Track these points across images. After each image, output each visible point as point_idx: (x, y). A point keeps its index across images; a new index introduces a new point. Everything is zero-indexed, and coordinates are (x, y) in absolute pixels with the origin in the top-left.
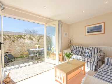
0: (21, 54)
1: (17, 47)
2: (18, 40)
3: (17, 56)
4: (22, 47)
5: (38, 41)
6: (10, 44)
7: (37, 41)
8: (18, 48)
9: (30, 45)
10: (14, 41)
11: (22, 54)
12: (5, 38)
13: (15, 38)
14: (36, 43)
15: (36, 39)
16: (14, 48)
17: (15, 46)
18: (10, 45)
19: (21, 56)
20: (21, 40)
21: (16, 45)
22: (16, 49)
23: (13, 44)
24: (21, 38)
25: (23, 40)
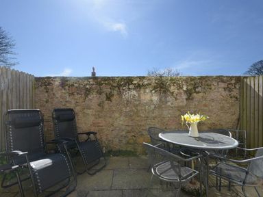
0: (128, 143)
1: (117, 115)
2: (120, 94)
3: (117, 148)
4: (131, 116)
5: (190, 98)
6: (99, 105)
7: (185, 97)
8: (121, 121)
9: (157, 113)
10: (109, 98)
11: (131, 141)
12: (88, 87)
13: (113, 87)
14: (181, 104)
15: (180, 88)
16: (110, 120)
17: (113, 112)
18: (99, 108)
19: (129, 149)
20: (130, 94)
21: (114, 109)
22: (116, 124)
23: (107, 105)
24: (131, 86)
25: (134, 92)
